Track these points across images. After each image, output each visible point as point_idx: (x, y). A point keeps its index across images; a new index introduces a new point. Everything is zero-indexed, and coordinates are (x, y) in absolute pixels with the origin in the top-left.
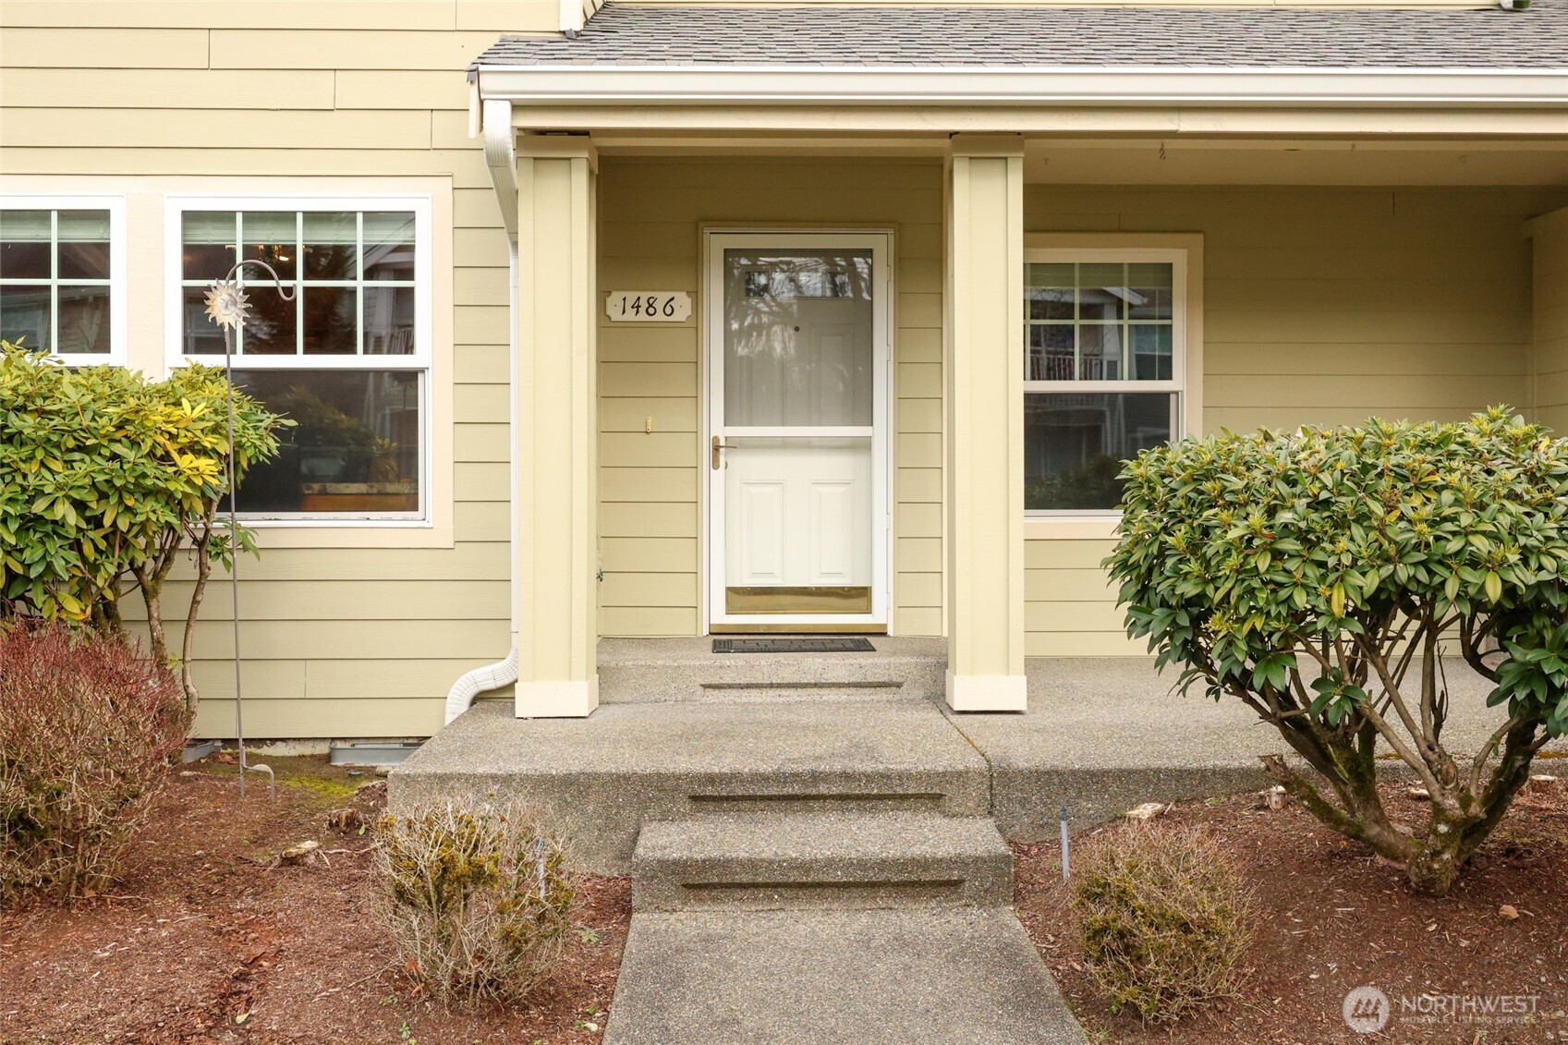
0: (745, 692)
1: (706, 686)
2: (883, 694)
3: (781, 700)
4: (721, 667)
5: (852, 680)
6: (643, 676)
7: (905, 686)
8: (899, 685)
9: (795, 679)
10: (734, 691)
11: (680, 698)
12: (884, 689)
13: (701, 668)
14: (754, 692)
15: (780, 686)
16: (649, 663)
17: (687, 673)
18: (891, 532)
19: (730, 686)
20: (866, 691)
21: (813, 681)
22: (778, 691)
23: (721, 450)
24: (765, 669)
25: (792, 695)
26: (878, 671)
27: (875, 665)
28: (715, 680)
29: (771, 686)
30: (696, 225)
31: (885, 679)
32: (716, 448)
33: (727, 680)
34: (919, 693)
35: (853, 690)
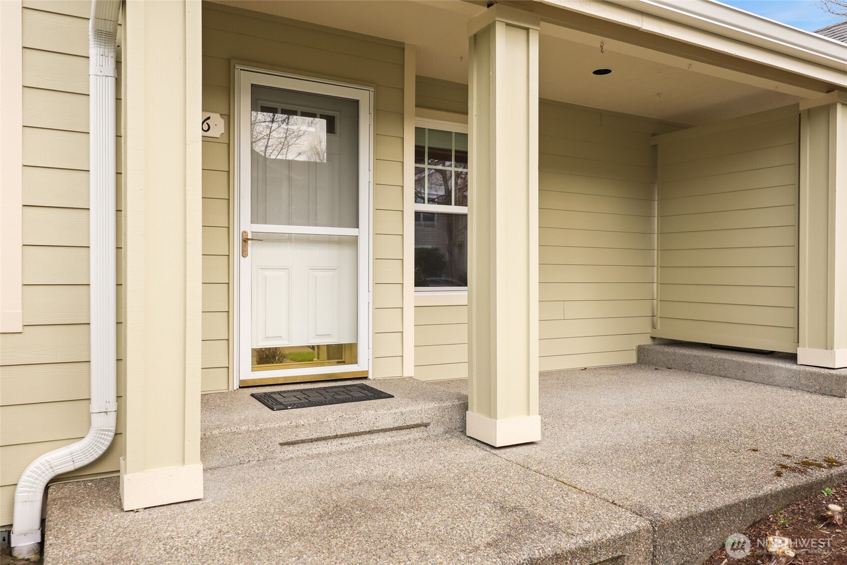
0: (314, 445)
1: (281, 444)
2: (415, 434)
3: (343, 448)
4: (297, 427)
5: (396, 425)
6: (229, 442)
7: (432, 425)
8: (426, 425)
9: (354, 430)
10: (305, 445)
11: (262, 457)
12: (415, 429)
13: (280, 429)
14: (322, 444)
15: (342, 436)
16: (234, 430)
17: (268, 435)
18: (371, 305)
19: (303, 442)
20: (404, 432)
21: (368, 430)
22: (340, 441)
23: (249, 242)
24: (332, 424)
25: (351, 443)
26: (414, 415)
27: (411, 412)
28: (292, 438)
29: (336, 437)
30: (229, 60)
31: (419, 422)
32: (245, 241)
33: (302, 437)
34: (440, 430)
35: (394, 432)
